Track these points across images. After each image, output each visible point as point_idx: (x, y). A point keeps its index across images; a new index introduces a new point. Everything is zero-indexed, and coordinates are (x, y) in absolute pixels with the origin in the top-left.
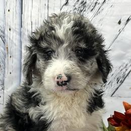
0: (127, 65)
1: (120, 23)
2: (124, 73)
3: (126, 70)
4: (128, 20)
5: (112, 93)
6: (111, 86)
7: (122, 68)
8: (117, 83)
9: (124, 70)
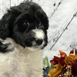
0: (59, 31)
1: (55, 5)
2: (58, 36)
3: (59, 34)
4: (60, 3)
5: (51, 48)
6: (50, 43)
7: (56, 33)
8: (54, 42)
9: (58, 34)
